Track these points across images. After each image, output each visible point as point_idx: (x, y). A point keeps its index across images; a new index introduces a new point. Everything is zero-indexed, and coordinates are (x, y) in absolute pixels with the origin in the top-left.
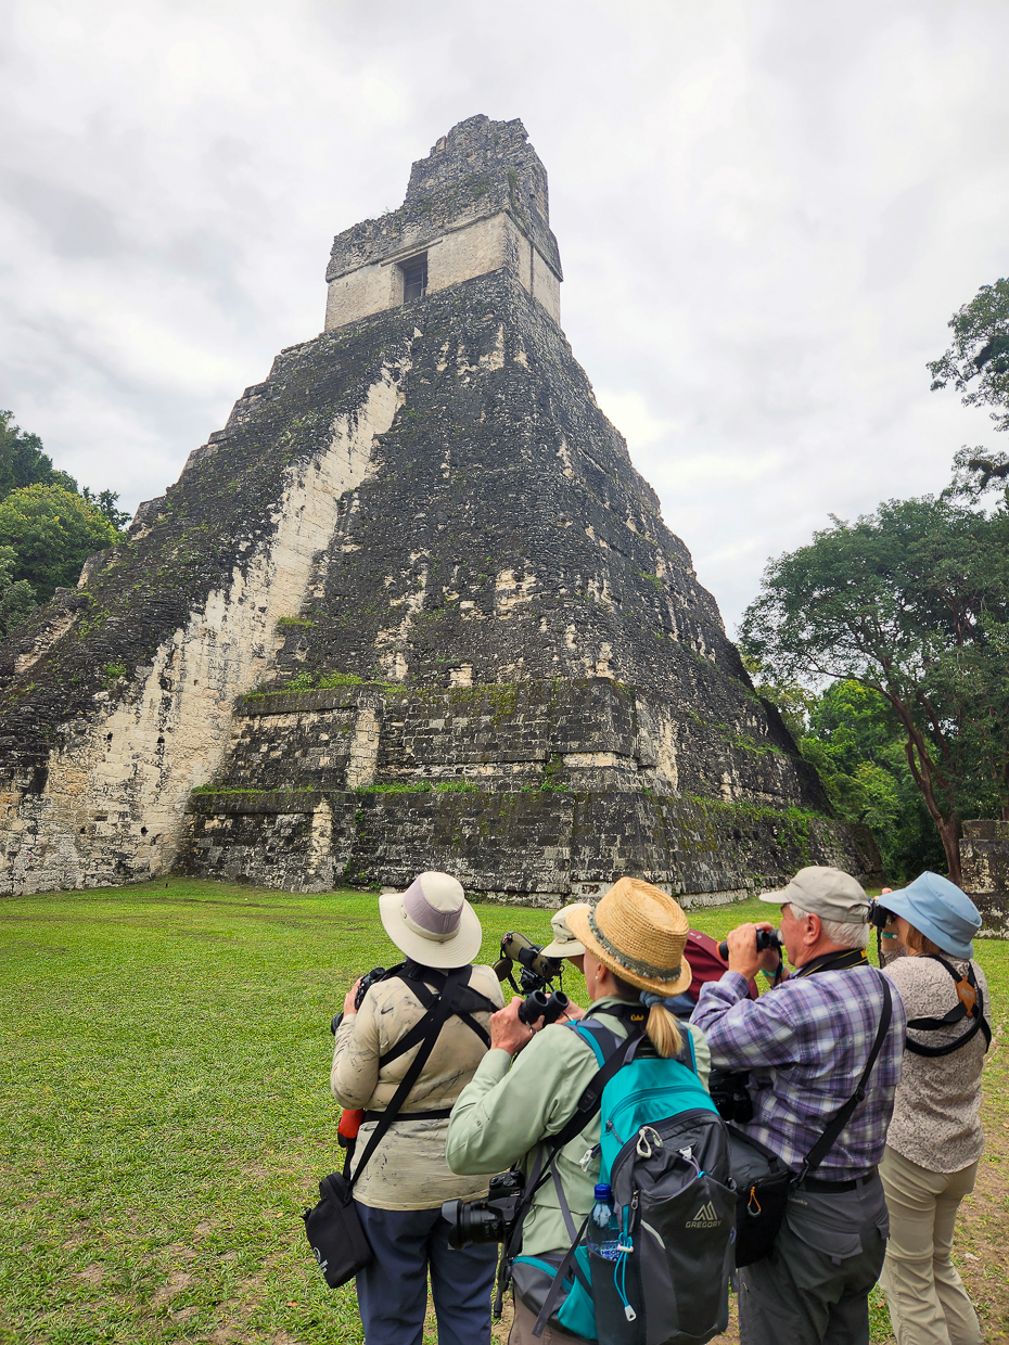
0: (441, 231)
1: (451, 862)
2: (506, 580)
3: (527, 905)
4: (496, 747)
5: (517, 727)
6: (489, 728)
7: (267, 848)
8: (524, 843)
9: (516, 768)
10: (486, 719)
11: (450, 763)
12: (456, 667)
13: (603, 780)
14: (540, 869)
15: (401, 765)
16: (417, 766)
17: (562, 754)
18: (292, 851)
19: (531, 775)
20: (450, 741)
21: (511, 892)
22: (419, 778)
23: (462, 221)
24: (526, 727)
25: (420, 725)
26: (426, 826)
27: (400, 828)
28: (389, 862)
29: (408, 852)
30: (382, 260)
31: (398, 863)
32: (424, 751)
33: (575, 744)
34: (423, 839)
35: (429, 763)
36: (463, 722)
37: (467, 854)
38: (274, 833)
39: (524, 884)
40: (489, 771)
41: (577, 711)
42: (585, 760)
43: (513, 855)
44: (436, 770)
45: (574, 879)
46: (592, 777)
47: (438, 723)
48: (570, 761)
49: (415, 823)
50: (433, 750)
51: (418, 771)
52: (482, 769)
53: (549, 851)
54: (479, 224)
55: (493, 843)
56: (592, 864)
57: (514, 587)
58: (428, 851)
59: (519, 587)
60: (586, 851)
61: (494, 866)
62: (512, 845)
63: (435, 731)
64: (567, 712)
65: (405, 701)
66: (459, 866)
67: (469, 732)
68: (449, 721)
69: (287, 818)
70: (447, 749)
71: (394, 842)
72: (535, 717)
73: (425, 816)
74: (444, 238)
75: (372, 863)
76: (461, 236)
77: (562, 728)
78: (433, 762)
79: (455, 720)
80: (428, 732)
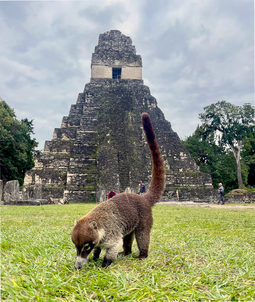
0: (126, 65)
1: (196, 198)
2: (181, 154)
3: (209, 203)
4: (195, 182)
5: (198, 179)
6: (193, 179)
7: (168, 196)
8: (207, 196)
9: (198, 185)
10: (192, 178)
11: (187, 184)
12: (180, 169)
13: (212, 187)
14: (210, 199)
15: (177, 184)
16: (180, 184)
17: (205, 183)
18: (174, 197)
19: (201, 186)
20: (186, 181)
21: (206, 202)
22: (181, 186)
23: (131, 65)
24: (199, 179)
25: (180, 178)
26: (189, 193)
27: (185, 194)
28: (185, 199)
29: (187, 197)
30: (109, 65)
31: (187, 199)
32: (182, 182)
33: (207, 182)
34: (190, 195)
35: (183, 184)
36: (188, 178)
37: (198, 197)
38: (169, 194)
39: (208, 201)
40: (194, 185)
41: (206, 177)
42: (208, 184)
43: (205, 197)
44: (184, 185)
45: (215, 200)
46: (210, 187)
47: (183, 178)
48: (206, 184)
49: (187, 193)
50: (183, 182)
51: (181, 185)
52: (193, 185)
53: (211, 196)
54: (135, 67)
55: (202, 196)
56: (216, 198)
57: (183, 155)
58: (191, 197)
59: (184, 155)
60: (215, 196)
61: (203, 199)
62: (205, 196)
63: (183, 179)
64: (205, 177)
65: (176, 174)
66: (197, 199)
67: (189, 179)
68: (185, 178)
69: (171, 192)
70: (186, 182)
71: (185, 196)
72: (200, 178)
73: (189, 192)
74: (126, 67)
75: (181, 199)
76: (131, 68)
77: (204, 180)
78: (184, 184)
79: (186, 177)
80: (182, 179)
